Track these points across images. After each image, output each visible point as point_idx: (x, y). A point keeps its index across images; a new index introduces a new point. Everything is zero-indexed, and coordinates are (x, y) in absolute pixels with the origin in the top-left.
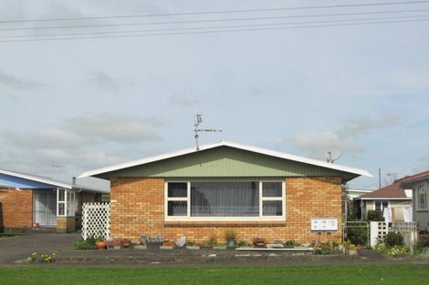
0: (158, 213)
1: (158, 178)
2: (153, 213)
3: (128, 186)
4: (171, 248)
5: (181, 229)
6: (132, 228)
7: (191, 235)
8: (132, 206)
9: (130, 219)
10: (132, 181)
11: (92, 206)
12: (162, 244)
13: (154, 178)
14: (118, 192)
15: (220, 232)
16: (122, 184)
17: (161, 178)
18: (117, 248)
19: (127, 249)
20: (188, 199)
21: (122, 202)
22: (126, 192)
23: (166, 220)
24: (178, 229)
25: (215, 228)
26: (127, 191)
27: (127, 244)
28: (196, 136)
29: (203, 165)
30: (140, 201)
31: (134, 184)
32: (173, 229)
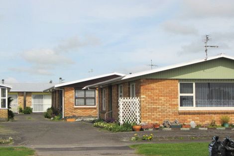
0: (174, 105)
1: (174, 79)
2: (171, 105)
3: (153, 85)
4: (188, 129)
5: (191, 116)
6: (156, 115)
7: (197, 120)
8: (156, 100)
9: (155, 109)
10: (156, 82)
11: (126, 100)
12: (182, 126)
13: (172, 79)
14: (146, 89)
15: (216, 118)
16: (149, 84)
17: (177, 79)
18: (151, 130)
19: (158, 131)
20: (194, 95)
21: (149, 97)
22: (151, 89)
23: (179, 110)
24: (188, 116)
25: (213, 115)
26: (153, 89)
27: (158, 127)
28: (206, 50)
29: (205, 70)
30: (162, 96)
31: (157, 84)
32: (185, 116)
